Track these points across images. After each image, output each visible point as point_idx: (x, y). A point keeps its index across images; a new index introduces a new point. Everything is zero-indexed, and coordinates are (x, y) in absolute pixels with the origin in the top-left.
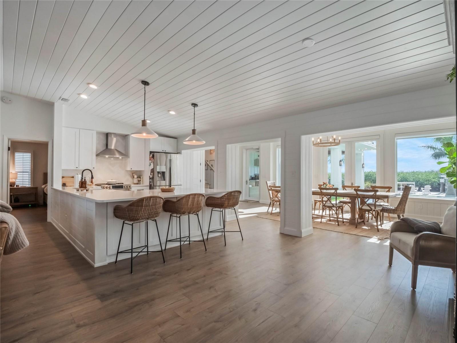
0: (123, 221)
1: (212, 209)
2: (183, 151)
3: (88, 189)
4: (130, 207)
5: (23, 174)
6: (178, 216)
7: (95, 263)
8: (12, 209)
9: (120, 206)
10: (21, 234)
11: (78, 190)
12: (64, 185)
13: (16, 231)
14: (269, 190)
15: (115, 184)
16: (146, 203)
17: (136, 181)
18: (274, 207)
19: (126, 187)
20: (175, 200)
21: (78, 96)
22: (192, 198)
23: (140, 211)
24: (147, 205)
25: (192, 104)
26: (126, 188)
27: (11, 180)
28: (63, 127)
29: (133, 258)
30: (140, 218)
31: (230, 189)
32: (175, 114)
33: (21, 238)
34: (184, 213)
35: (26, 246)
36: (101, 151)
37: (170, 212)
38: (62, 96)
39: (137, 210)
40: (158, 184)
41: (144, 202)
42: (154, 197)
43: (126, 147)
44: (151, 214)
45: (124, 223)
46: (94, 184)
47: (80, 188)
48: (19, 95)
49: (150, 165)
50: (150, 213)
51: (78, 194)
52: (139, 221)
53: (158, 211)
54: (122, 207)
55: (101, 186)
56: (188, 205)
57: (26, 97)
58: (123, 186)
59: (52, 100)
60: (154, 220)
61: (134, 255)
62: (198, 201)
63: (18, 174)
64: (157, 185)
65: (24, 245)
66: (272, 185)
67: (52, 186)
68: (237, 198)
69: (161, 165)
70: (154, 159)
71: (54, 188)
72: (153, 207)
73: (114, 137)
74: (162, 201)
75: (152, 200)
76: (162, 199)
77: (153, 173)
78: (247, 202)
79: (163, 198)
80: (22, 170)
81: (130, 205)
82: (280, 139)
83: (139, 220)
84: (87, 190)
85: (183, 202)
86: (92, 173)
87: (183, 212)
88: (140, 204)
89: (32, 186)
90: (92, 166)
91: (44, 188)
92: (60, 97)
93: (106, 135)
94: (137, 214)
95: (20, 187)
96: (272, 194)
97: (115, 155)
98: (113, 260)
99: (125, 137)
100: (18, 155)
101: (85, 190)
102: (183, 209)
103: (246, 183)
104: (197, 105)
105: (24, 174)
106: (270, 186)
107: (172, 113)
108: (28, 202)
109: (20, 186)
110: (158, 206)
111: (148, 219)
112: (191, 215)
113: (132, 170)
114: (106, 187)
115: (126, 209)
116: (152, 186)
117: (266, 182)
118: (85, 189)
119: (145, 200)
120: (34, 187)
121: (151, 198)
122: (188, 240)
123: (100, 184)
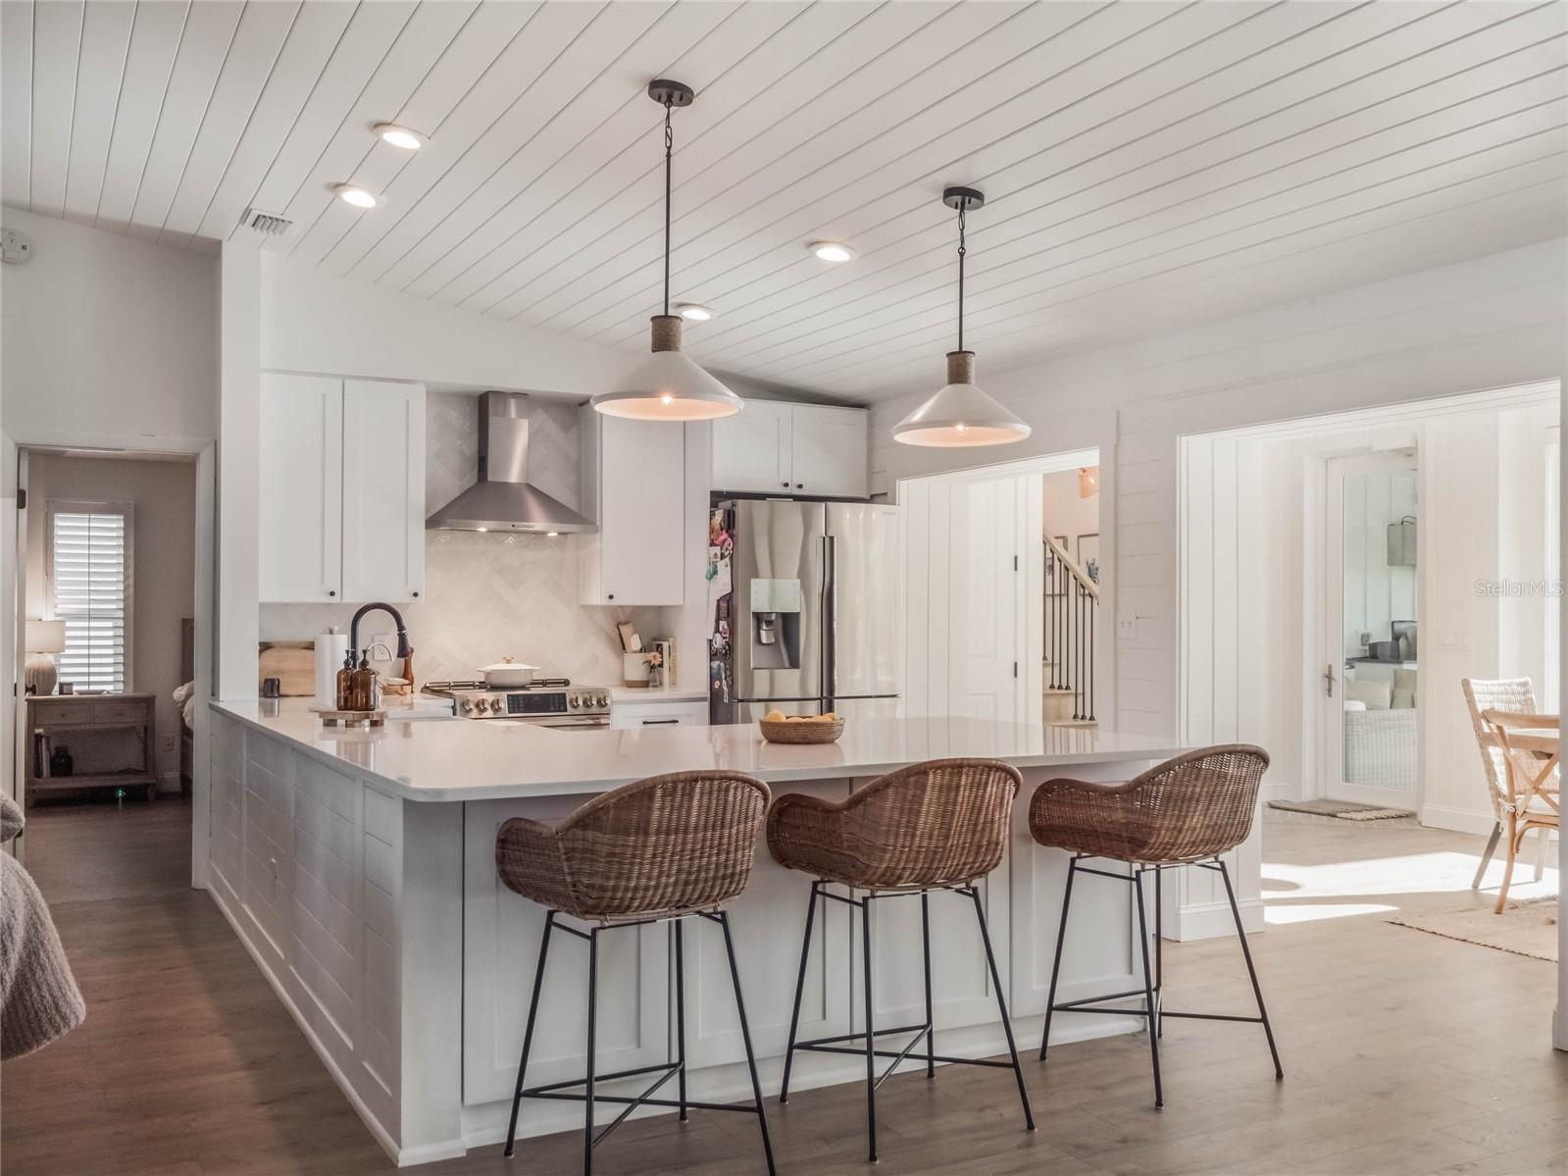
0: (545, 908)
1: (1073, 860)
2: (905, 488)
3: (382, 715)
4: (579, 833)
5: (89, 629)
6: (859, 894)
7: (400, 1147)
8: (24, 819)
9: (527, 825)
10: (52, 956)
11: (330, 723)
12: (270, 688)
13: (28, 941)
14: (1485, 740)
15: (523, 687)
16: (667, 811)
17: (635, 668)
18: (1523, 862)
19: (580, 702)
20: (838, 798)
21: (329, 196)
22: (941, 786)
23: (634, 856)
24: (674, 824)
25: (950, 192)
26: (581, 709)
27: (32, 661)
28: (265, 370)
29: (595, 1135)
30: (633, 899)
31: (1193, 737)
32: (845, 263)
33: (51, 979)
34: (890, 881)
35: (73, 1025)
36: (453, 498)
37: (810, 866)
38: (252, 206)
39: (617, 850)
40: (761, 689)
41: (657, 805)
42: (712, 779)
43: (583, 469)
44: (697, 881)
45: (550, 923)
46: (418, 684)
47: (339, 709)
48: (63, 216)
49: (715, 572)
50: (689, 873)
51: (329, 746)
52: (631, 916)
53: (735, 860)
54: (537, 829)
55: (450, 695)
56: (915, 829)
57: (97, 224)
58: (564, 695)
59: (209, 232)
60: (716, 913)
61: (605, 1115)
62: (976, 810)
63: (68, 624)
64: (755, 697)
65: (64, 1018)
66: (1508, 702)
67: (213, 695)
68: (1237, 797)
69: (773, 576)
70: (732, 536)
71: (222, 705)
72: (709, 834)
73: (521, 415)
74: (760, 804)
75: (702, 794)
76: (757, 793)
77: (725, 619)
78: (1334, 816)
79: (763, 782)
80: (87, 606)
81: (582, 823)
82: (1554, 387)
83: (628, 907)
84: (374, 724)
85: (887, 814)
86: (401, 627)
87: (883, 875)
88: (635, 816)
89: (130, 693)
90: (406, 585)
91: (184, 702)
92: (248, 211)
93: (477, 401)
94: (619, 876)
95: (75, 695)
96: (1503, 768)
97: (523, 516)
98: (493, 1133)
99: (574, 412)
100: (69, 527)
101: (367, 722)
102: (882, 860)
103: (1324, 684)
104: (978, 195)
105: (93, 624)
106: (1487, 715)
107: (833, 254)
108: (110, 773)
109: (75, 688)
110: (734, 831)
111: (685, 907)
112: (936, 895)
113: (614, 602)
114: (477, 706)
115: (560, 845)
116: (726, 701)
117: (1466, 684)
118: (367, 717)
119: (659, 793)
120: (137, 694)
121: (696, 780)
122: (921, 1048)
123: (449, 686)
